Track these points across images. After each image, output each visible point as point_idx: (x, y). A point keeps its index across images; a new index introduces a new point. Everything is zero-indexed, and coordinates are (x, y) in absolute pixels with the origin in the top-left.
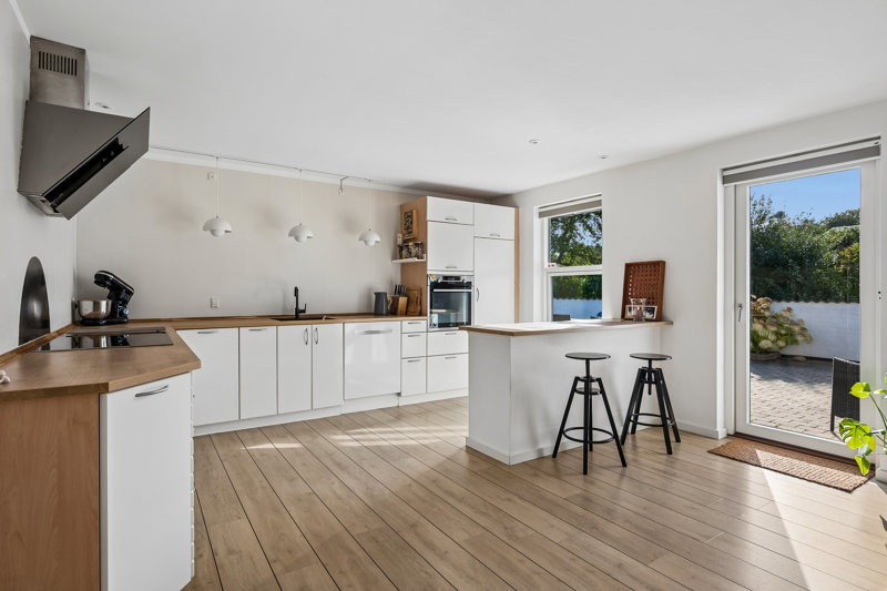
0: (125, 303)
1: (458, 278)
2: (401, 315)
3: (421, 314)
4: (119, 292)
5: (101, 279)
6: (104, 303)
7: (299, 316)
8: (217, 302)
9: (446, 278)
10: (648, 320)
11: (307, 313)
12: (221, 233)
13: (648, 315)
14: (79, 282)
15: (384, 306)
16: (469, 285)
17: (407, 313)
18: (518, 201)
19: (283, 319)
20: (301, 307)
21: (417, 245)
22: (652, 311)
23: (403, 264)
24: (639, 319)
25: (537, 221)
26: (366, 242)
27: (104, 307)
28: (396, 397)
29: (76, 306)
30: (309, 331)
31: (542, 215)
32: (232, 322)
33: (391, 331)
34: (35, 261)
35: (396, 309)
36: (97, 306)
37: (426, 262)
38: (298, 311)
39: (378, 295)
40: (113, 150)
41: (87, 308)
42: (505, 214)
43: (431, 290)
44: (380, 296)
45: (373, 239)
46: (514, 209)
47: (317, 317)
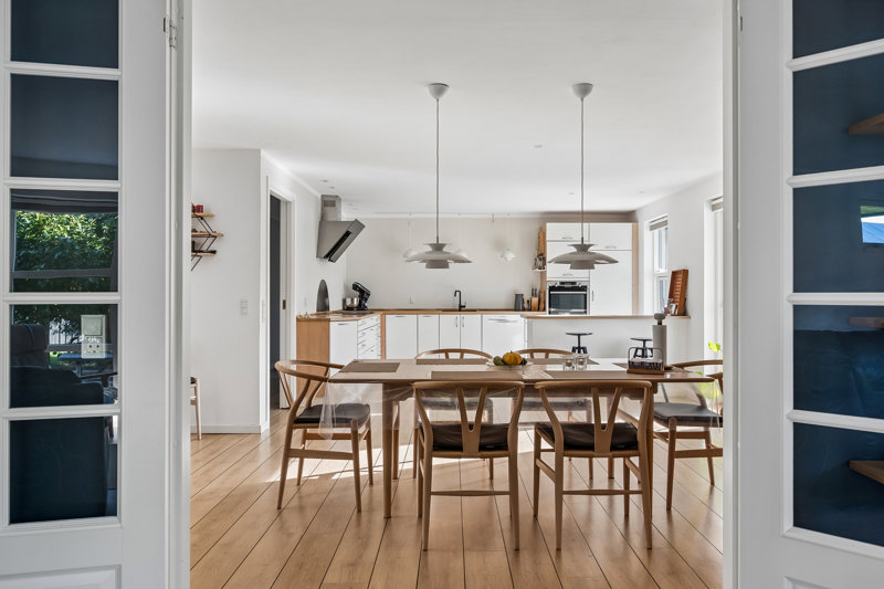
0: (366, 300)
1: (574, 283)
2: (534, 311)
3: (545, 310)
4: (363, 294)
5: (355, 287)
6: (356, 300)
7: (461, 309)
8: (413, 300)
9: (562, 283)
11: (467, 307)
14: (346, 288)
15: (520, 305)
16: (584, 288)
17: (537, 309)
18: (639, 216)
19: (446, 311)
20: (463, 304)
21: (540, 259)
23: (539, 274)
25: (648, 234)
26: (505, 258)
27: (356, 302)
29: (344, 301)
30: (458, 319)
31: (652, 228)
33: (517, 321)
34: (323, 282)
35: (531, 305)
36: (352, 300)
37: (546, 272)
38: (461, 307)
39: (517, 295)
40: (347, 234)
41: (349, 302)
42: (626, 228)
43: (549, 293)
44: (518, 297)
45: (510, 256)
46: (631, 224)
47: (473, 310)
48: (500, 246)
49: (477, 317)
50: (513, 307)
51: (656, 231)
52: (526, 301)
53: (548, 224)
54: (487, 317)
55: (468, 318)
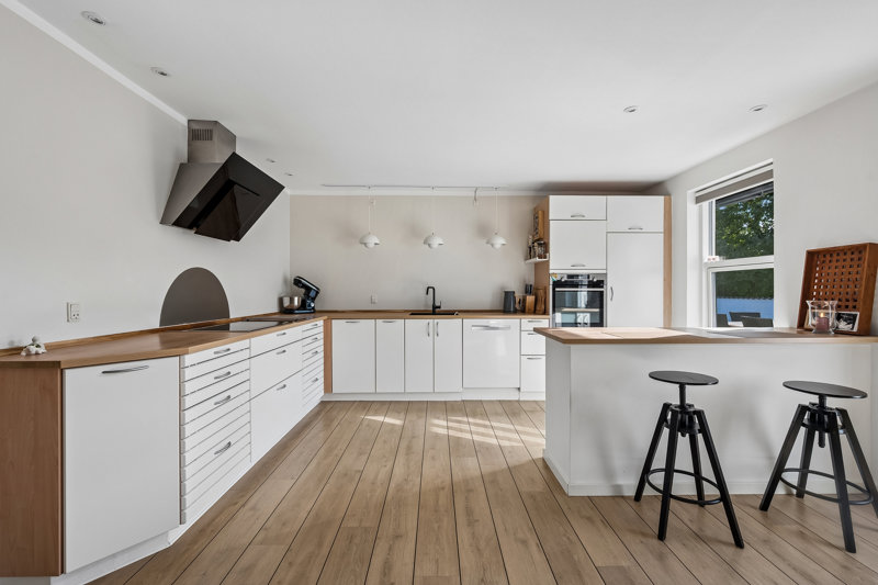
0: (313, 299)
1: (586, 277)
2: (530, 313)
3: (545, 312)
4: (309, 291)
5: (298, 282)
6: (296, 299)
7: (435, 311)
8: (376, 299)
9: (570, 276)
10: (838, 333)
11: (442, 308)
12: (371, 245)
13: (843, 326)
14: (285, 282)
15: (510, 305)
16: (601, 284)
17: (535, 312)
18: (670, 187)
19: (416, 314)
20: (437, 304)
21: (540, 245)
22: (851, 320)
23: (536, 264)
24: (822, 330)
25: (692, 209)
26: (492, 245)
27: (297, 303)
28: (517, 392)
29: (281, 301)
30: (431, 325)
31: (699, 200)
32: (370, 314)
33: (509, 328)
34: (197, 271)
35: (524, 306)
36: (292, 300)
37: (548, 261)
38: (435, 307)
39: (507, 293)
41: (286, 303)
42: (656, 203)
43: (554, 289)
44: (508, 295)
45: (499, 241)
46: (662, 198)
47: (450, 313)
48: (484, 232)
49: (455, 323)
50: (501, 308)
51: (705, 204)
52: (517, 300)
53: (552, 198)
54: (469, 322)
55: (444, 324)
